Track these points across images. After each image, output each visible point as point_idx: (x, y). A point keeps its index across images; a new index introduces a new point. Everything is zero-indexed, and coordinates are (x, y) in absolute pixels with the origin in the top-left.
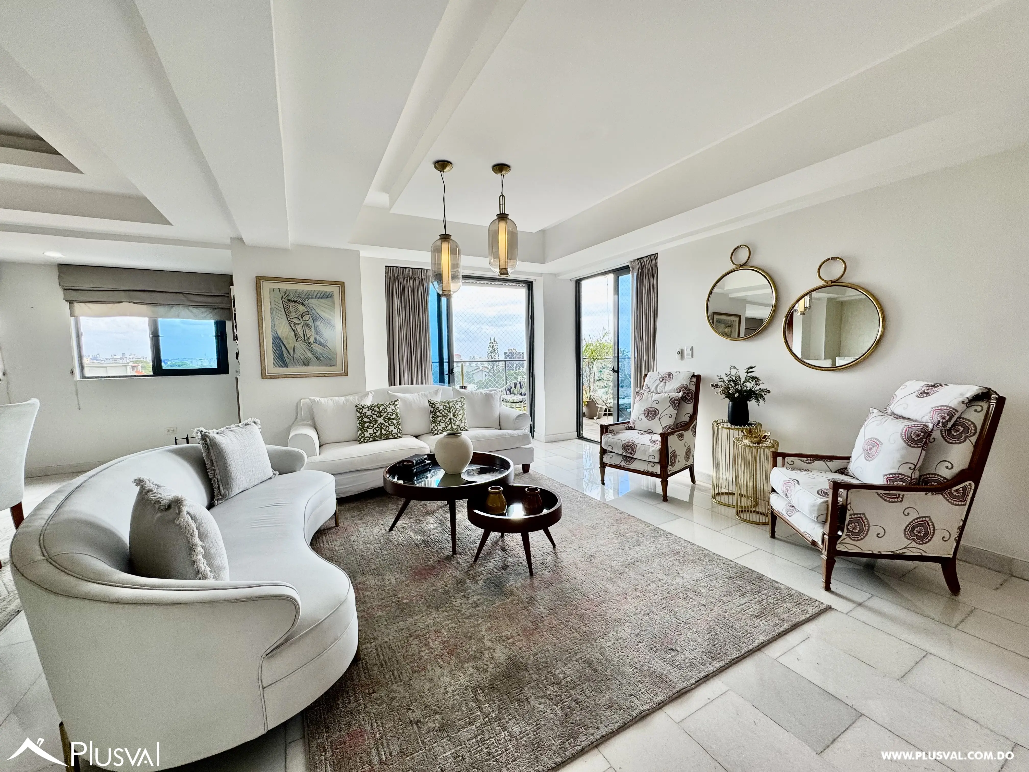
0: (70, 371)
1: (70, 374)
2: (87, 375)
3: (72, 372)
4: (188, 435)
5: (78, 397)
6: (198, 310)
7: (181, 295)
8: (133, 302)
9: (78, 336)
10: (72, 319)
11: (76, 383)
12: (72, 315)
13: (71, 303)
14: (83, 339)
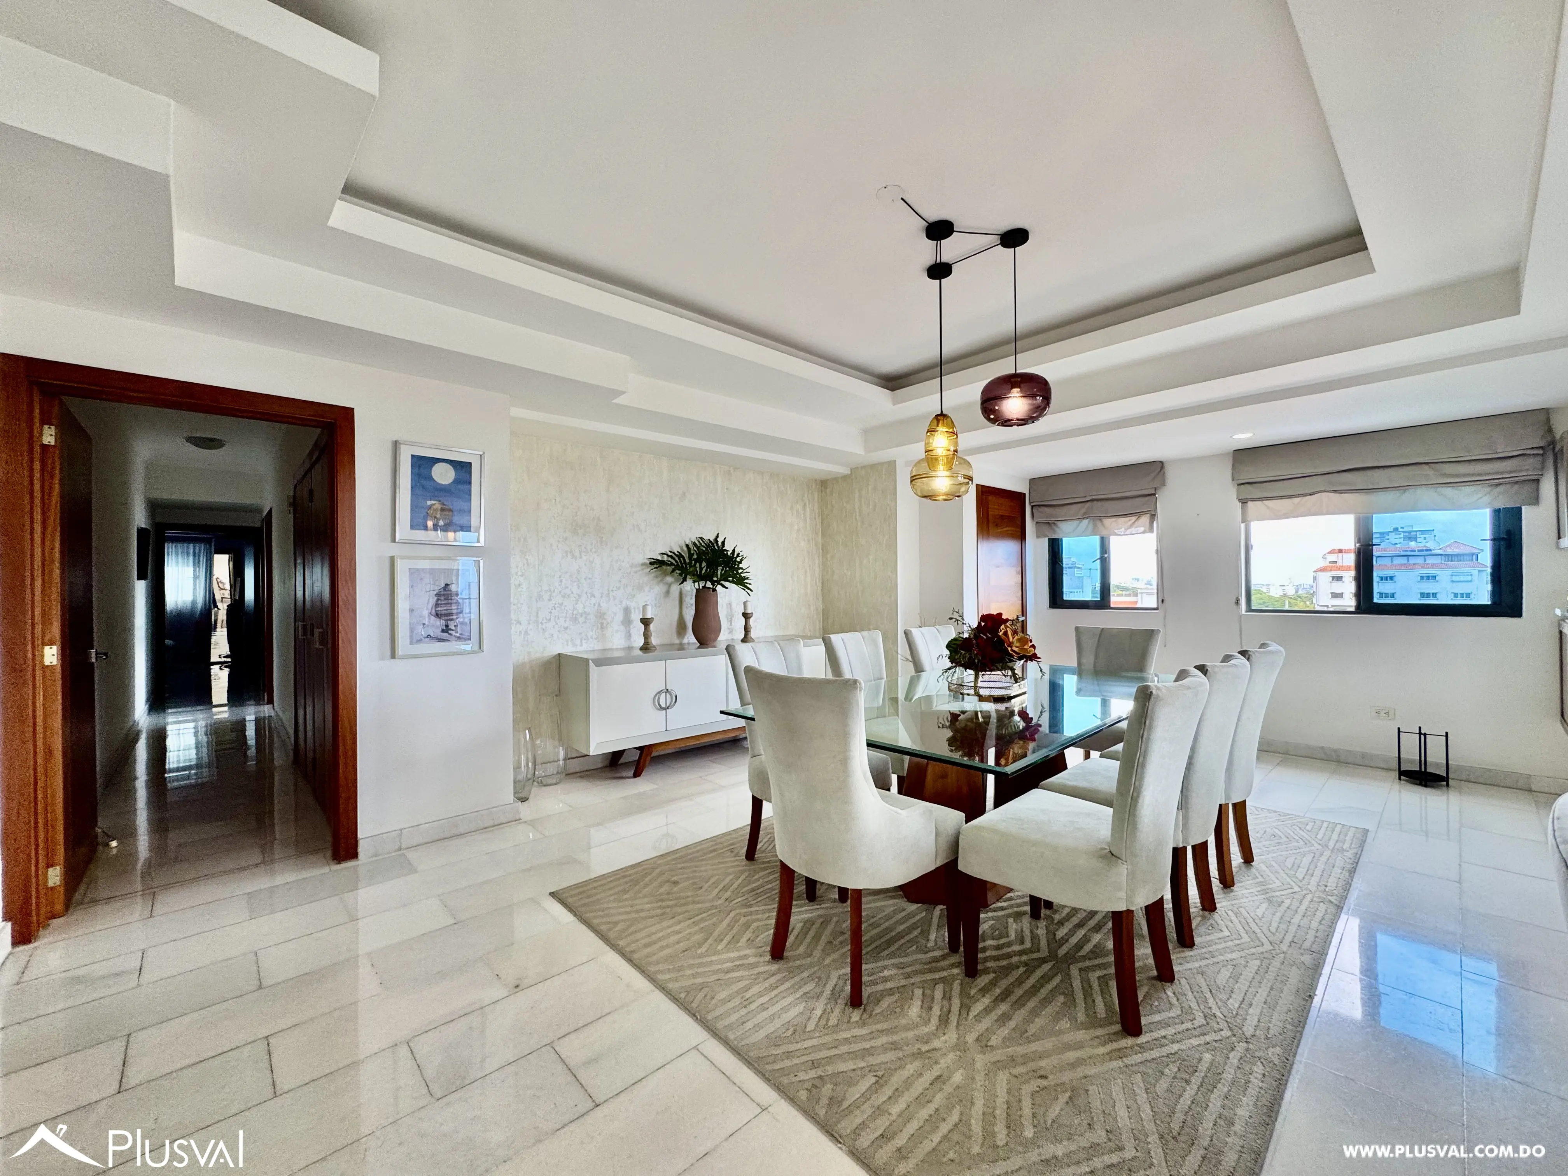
0: (1234, 600)
1: (1235, 607)
2: (1253, 608)
3: (1237, 602)
4: (1420, 728)
5: (1241, 638)
6: (1456, 492)
7: (1426, 467)
8: (1335, 491)
9: (1248, 548)
10: (1243, 525)
11: (1241, 616)
12: (1244, 521)
13: (1244, 502)
14: (1253, 554)
